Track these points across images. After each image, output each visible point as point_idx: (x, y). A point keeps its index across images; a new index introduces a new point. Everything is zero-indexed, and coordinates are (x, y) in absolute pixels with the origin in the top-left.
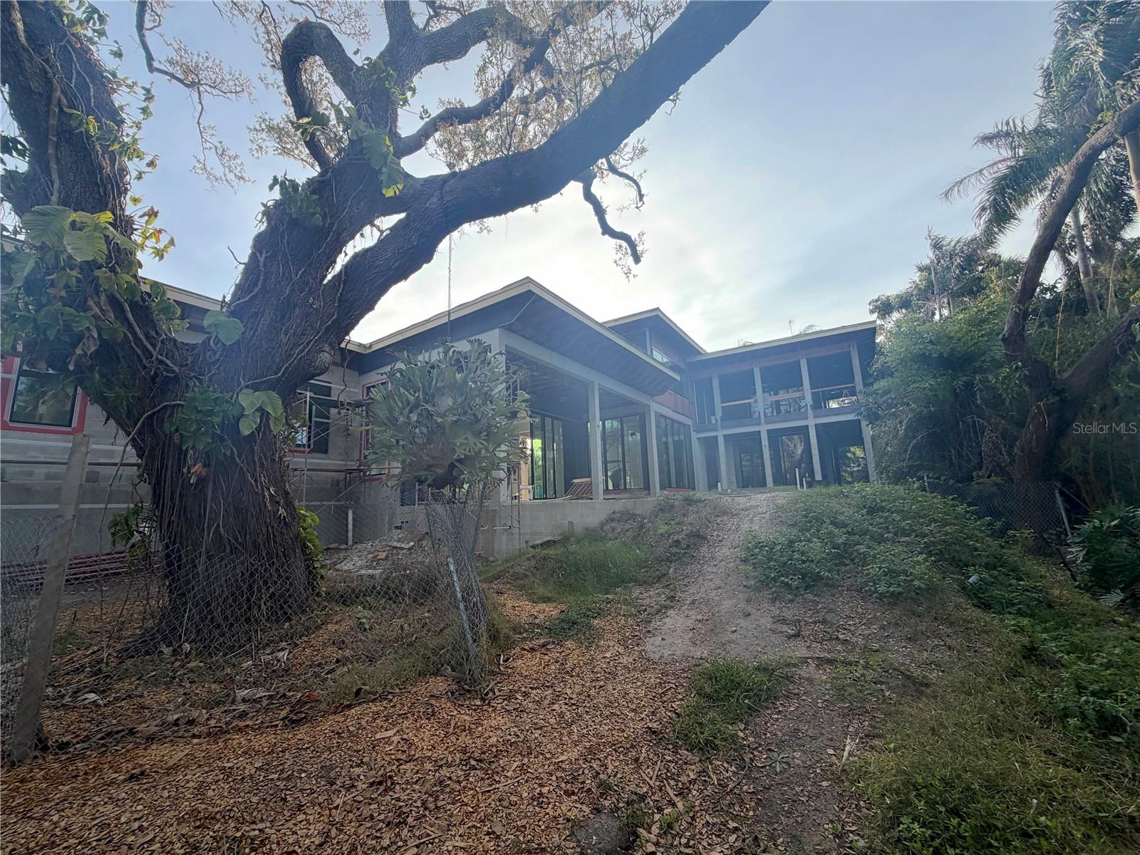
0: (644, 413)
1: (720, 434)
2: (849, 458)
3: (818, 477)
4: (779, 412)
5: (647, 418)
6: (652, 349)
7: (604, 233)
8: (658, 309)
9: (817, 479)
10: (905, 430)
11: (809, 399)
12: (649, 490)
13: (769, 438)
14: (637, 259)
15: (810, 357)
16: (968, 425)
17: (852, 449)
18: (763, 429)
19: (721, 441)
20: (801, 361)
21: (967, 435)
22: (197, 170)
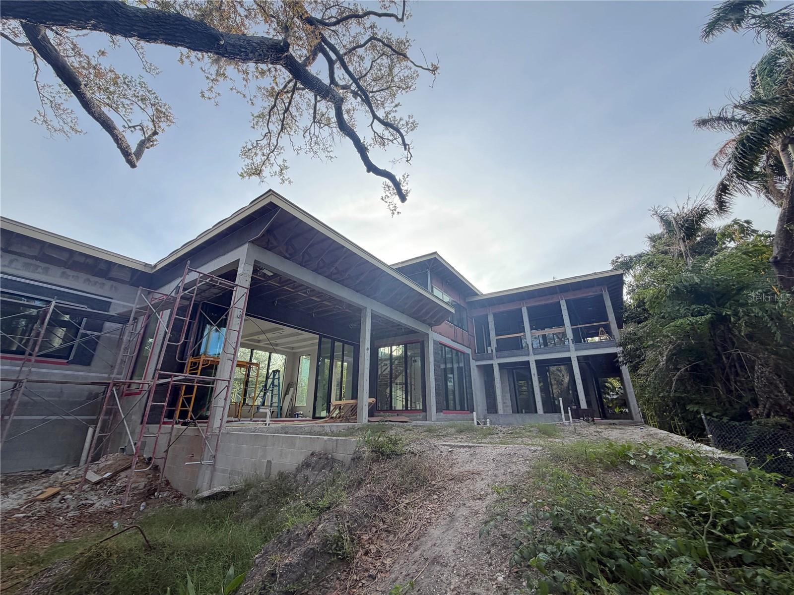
0: (423, 341)
1: (495, 362)
2: (608, 388)
3: (584, 405)
4: (546, 344)
5: (426, 345)
6: (432, 288)
7: (368, 171)
8: (435, 253)
9: (582, 407)
10: (667, 361)
11: (570, 335)
12: (426, 412)
13: (537, 367)
14: (403, 198)
15: (568, 298)
16: (733, 359)
17: (610, 380)
18: (532, 359)
19: (496, 369)
20: (561, 302)
21: (733, 369)
22: (38, 121)
